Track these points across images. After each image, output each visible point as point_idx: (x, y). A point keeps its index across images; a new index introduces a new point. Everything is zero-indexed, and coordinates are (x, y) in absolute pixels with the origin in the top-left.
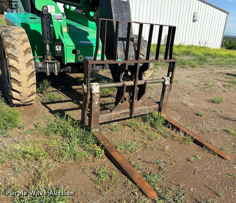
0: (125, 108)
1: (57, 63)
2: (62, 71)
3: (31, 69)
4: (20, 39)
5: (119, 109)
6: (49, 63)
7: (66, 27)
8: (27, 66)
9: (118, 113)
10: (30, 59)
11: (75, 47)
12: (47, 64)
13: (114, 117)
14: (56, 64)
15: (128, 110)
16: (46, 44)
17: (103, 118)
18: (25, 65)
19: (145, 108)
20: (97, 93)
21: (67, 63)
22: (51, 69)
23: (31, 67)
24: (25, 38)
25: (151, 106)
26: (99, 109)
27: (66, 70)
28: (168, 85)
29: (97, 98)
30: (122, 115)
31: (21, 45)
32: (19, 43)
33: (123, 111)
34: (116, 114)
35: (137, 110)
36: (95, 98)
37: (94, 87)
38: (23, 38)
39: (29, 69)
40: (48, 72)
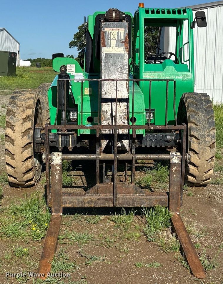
0: (105, 192)
1: (72, 135)
2: (78, 146)
3: (26, 139)
4: (24, 106)
5: (96, 192)
6: (62, 135)
7: (88, 89)
8: (23, 136)
9: (95, 197)
10: (28, 128)
11: (91, 113)
12: (60, 135)
13: (88, 203)
14: (70, 135)
15: (110, 196)
16: (62, 111)
17: (72, 201)
18: (21, 134)
19: (140, 197)
20: (57, 165)
21: (81, 135)
22: (64, 142)
23: (27, 137)
24: (30, 104)
25: (153, 196)
26: (60, 186)
27: (84, 144)
28: (175, 164)
29: (57, 170)
30: (101, 201)
31: (22, 112)
32: (20, 110)
33: (103, 196)
34: (91, 198)
35: (127, 198)
36: (55, 170)
37: (54, 156)
38: (26, 105)
39: (24, 140)
40: (60, 146)
